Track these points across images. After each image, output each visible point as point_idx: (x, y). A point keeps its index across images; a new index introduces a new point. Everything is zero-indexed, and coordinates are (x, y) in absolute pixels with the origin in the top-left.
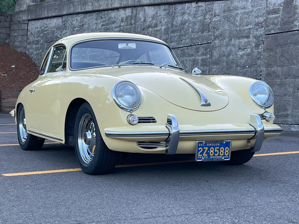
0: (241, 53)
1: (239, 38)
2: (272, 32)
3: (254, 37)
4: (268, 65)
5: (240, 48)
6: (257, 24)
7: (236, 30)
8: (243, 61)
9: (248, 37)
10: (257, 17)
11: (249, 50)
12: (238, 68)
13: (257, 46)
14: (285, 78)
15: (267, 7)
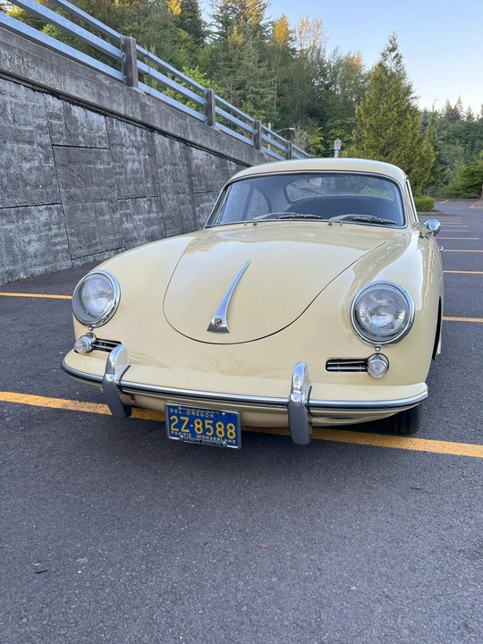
0: (26, 165)
1: (18, 142)
2: (61, 143)
3: (40, 145)
4: (66, 186)
5: (25, 158)
6: (40, 127)
7: (11, 128)
8: (32, 178)
9: (31, 143)
10: (38, 117)
11: (36, 164)
12: (28, 188)
13: (47, 159)
14: (86, 202)
15: (46, 107)
